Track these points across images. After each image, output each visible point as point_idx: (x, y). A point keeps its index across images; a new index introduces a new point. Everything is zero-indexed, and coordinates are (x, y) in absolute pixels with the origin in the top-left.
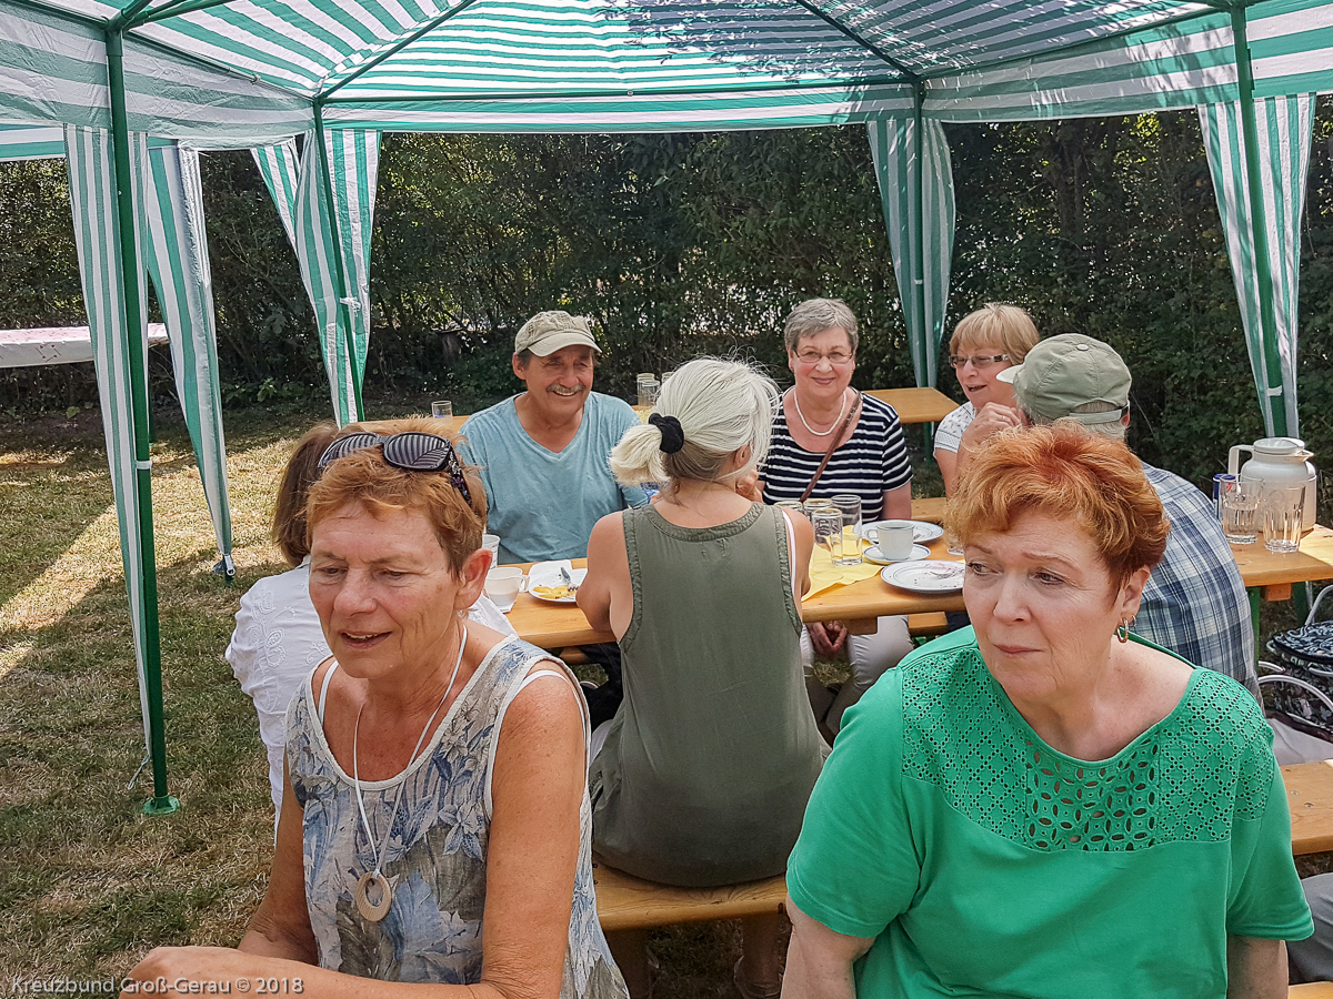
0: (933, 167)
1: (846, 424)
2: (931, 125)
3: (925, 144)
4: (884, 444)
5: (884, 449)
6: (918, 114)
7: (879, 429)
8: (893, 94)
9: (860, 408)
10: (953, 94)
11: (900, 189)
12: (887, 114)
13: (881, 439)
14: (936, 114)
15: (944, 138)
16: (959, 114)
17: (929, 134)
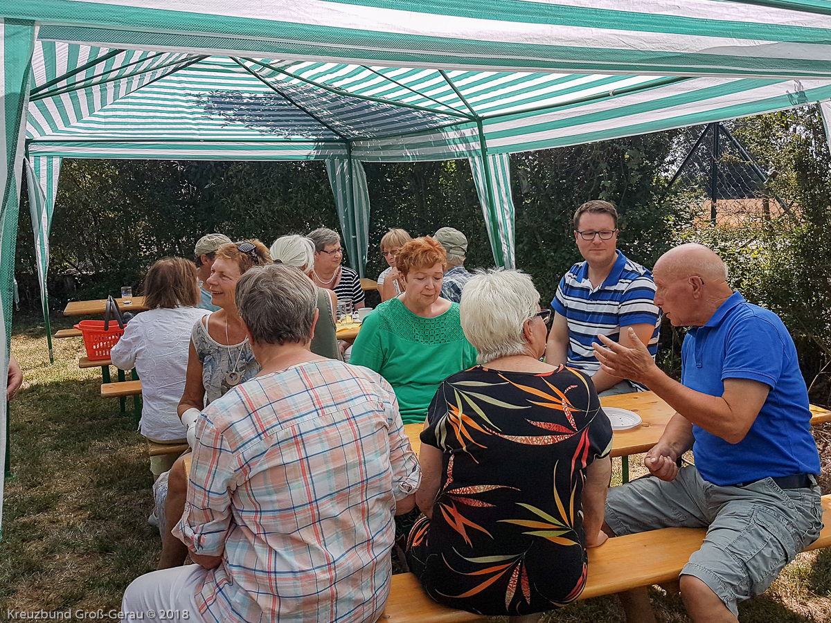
0: (358, 182)
1: (336, 279)
2: (356, 162)
3: (354, 171)
4: (353, 285)
5: (353, 287)
6: (349, 157)
7: (350, 279)
8: (337, 147)
9: (342, 271)
10: (366, 149)
11: (343, 192)
12: (334, 156)
13: (351, 283)
14: (358, 157)
15: (363, 168)
16: (369, 158)
17: (355, 167)
